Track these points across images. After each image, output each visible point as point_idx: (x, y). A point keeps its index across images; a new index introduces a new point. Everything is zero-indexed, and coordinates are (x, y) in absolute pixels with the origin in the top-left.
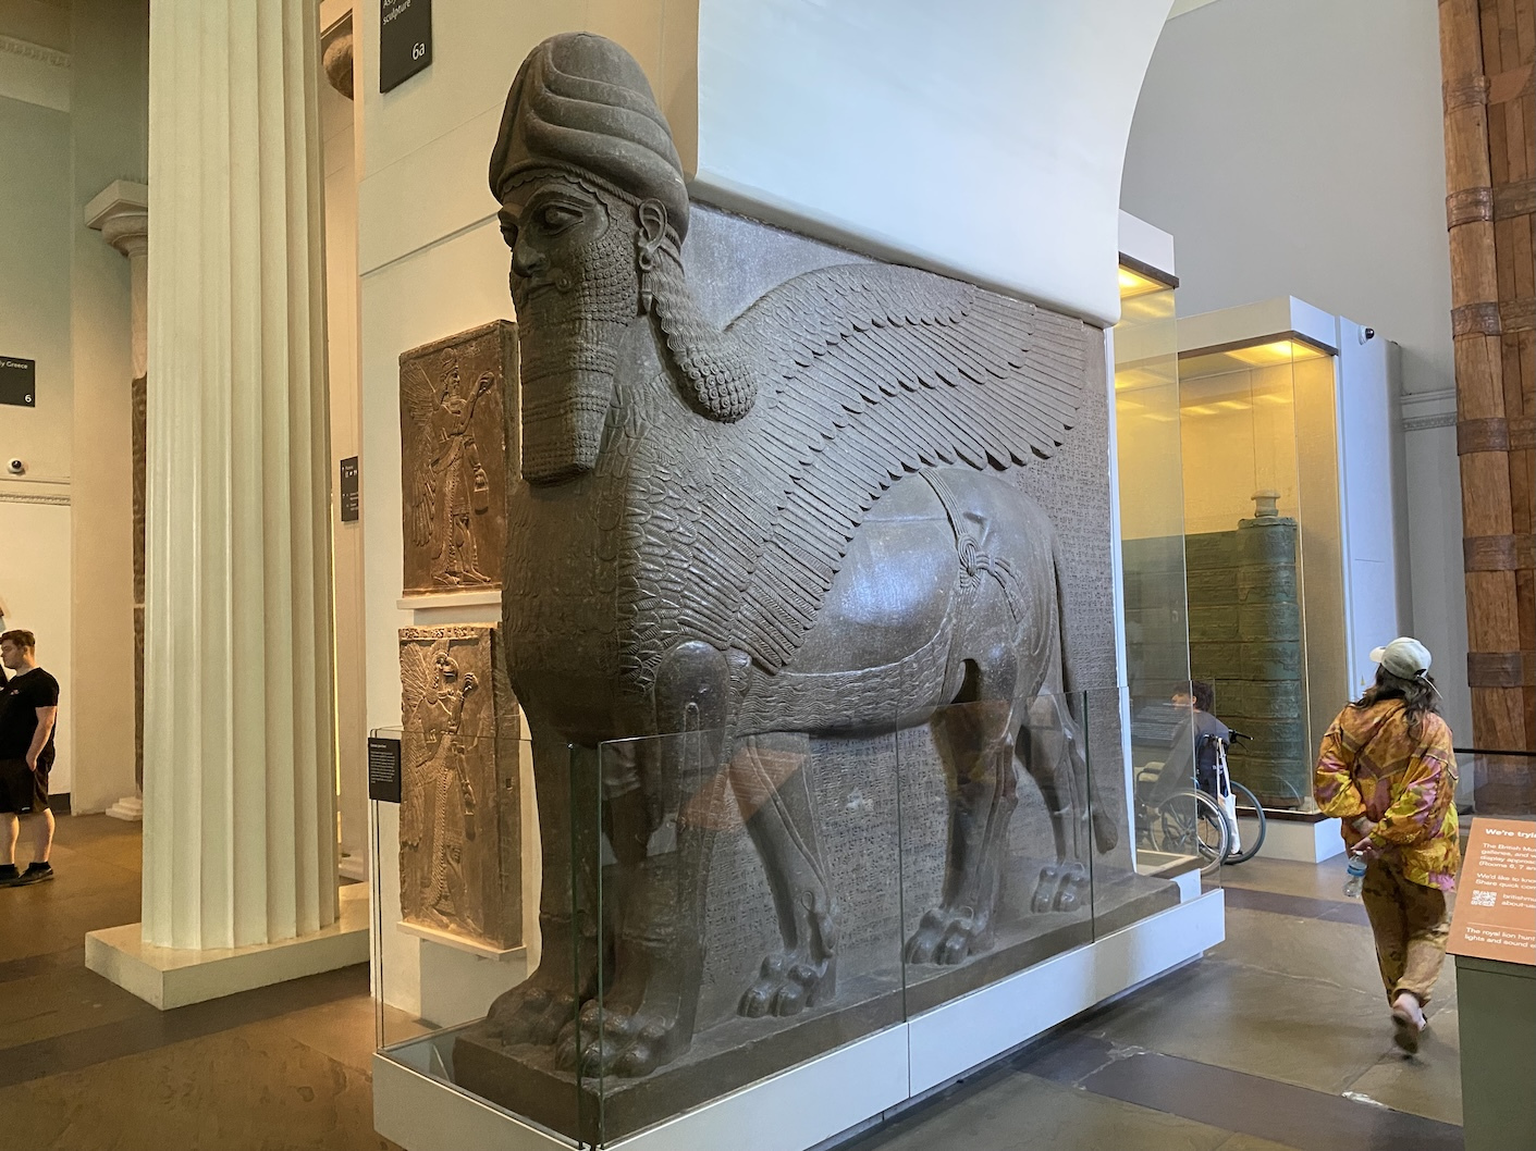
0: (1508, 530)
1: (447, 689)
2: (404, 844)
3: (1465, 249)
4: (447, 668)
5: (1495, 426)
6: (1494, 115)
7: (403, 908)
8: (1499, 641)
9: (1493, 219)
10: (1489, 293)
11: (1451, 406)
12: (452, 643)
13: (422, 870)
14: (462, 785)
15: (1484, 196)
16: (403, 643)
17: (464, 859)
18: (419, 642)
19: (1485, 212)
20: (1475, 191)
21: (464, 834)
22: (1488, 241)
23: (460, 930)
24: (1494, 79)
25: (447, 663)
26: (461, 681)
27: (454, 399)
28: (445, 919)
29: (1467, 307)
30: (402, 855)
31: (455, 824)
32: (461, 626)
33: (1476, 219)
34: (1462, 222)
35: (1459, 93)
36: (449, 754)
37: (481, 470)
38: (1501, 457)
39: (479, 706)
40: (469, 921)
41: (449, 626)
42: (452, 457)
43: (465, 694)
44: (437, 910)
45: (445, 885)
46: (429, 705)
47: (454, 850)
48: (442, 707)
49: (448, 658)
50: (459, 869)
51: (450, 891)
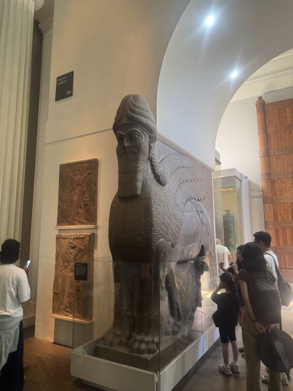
0: (273, 220)
1: (72, 251)
2: (54, 293)
3: (264, 162)
4: (72, 245)
5: (270, 198)
11: (261, 193)
12: (75, 238)
13: (60, 300)
16: (57, 238)
17: (75, 296)
18: (63, 238)
21: (76, 290)
23: (73, 316)
25: (72, 244)
26: (77, 249)
28: (67, 313)
29: (264, 173)
30: (53, 296)
31: (73, 287)
32: (78, 234)
34: (263, 156)
35: (261, 131)
36: (72, 268)
37: (86, 195)
38: (271, 205)
40: (77, 314)
41: (74, 234)
42: (77, 191)
43: (79, 252)
44: (65, 311)
45: (68, 304)
46: (65, 255)
47: (72, 294)
48: (69, 255)
49: (73, 242)
50: (73, 299)
51: (70, 305)
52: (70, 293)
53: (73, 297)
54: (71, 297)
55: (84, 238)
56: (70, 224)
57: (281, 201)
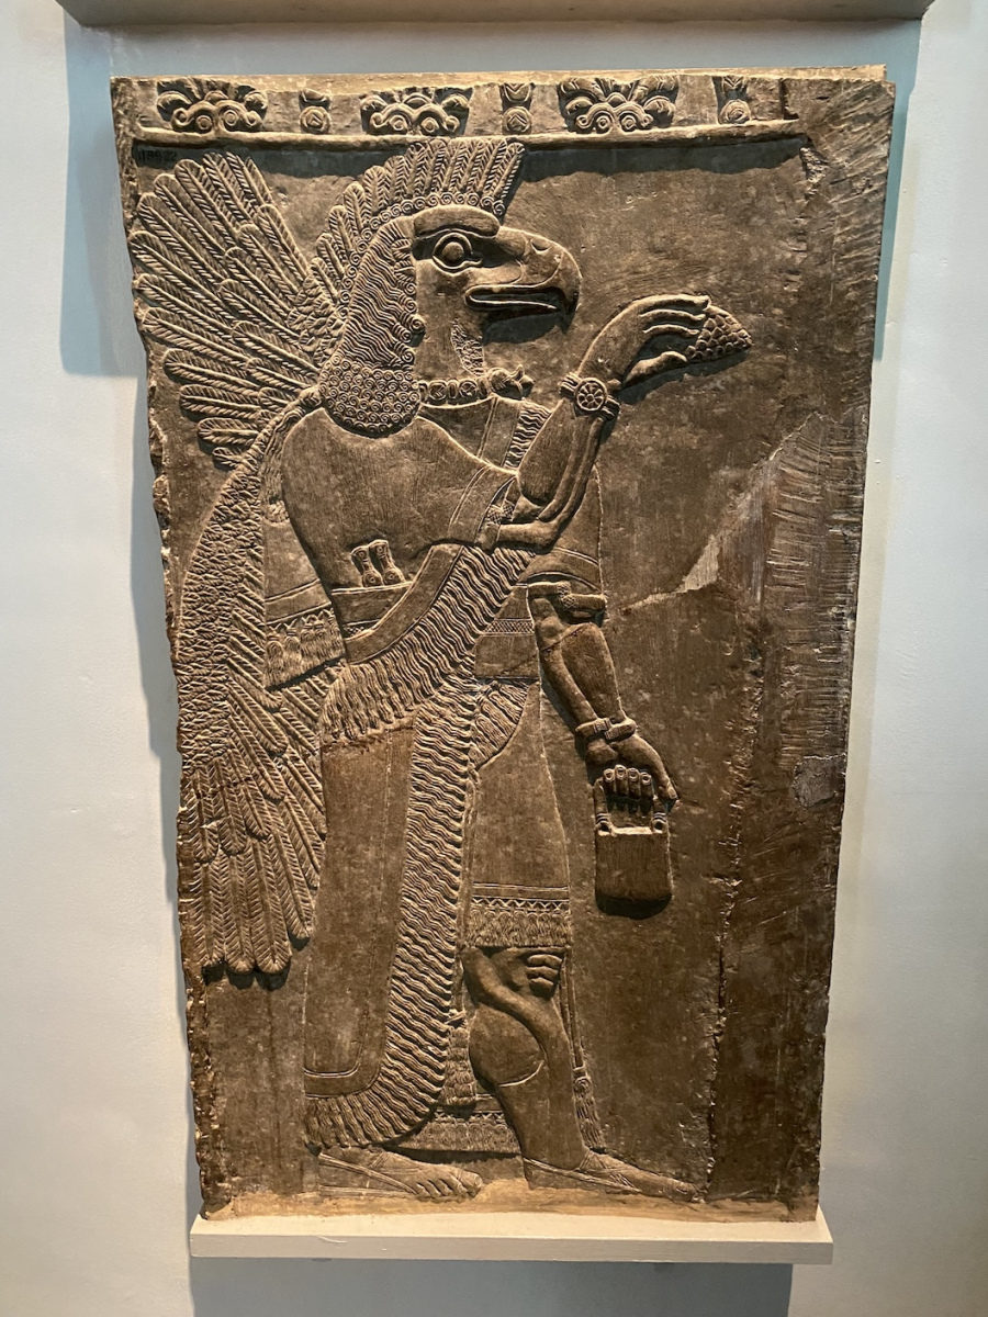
2: (205, 976)
4: (489, 277)
12: (539, 161)
13: (321, 1042)
14: (583, 740)
16: (139, 154)
17: (577, 980)
18: (273, 156)
21: (584, 897)
23: (544, 1193)
25: (491, 252)
26: (600, 335)
28: (456, 1174)
40: (610, 1162)
44: (404, 1152)
45: (464, 1072)
46: (347, 439)
47: (523, 959)
48: (443, 447)
49: (505, 232)
50: (547, 1016)
51: (488, 1085)
52: (489, 952)
53: (543, 994)
54: (501, 991)
55: (774, 148)
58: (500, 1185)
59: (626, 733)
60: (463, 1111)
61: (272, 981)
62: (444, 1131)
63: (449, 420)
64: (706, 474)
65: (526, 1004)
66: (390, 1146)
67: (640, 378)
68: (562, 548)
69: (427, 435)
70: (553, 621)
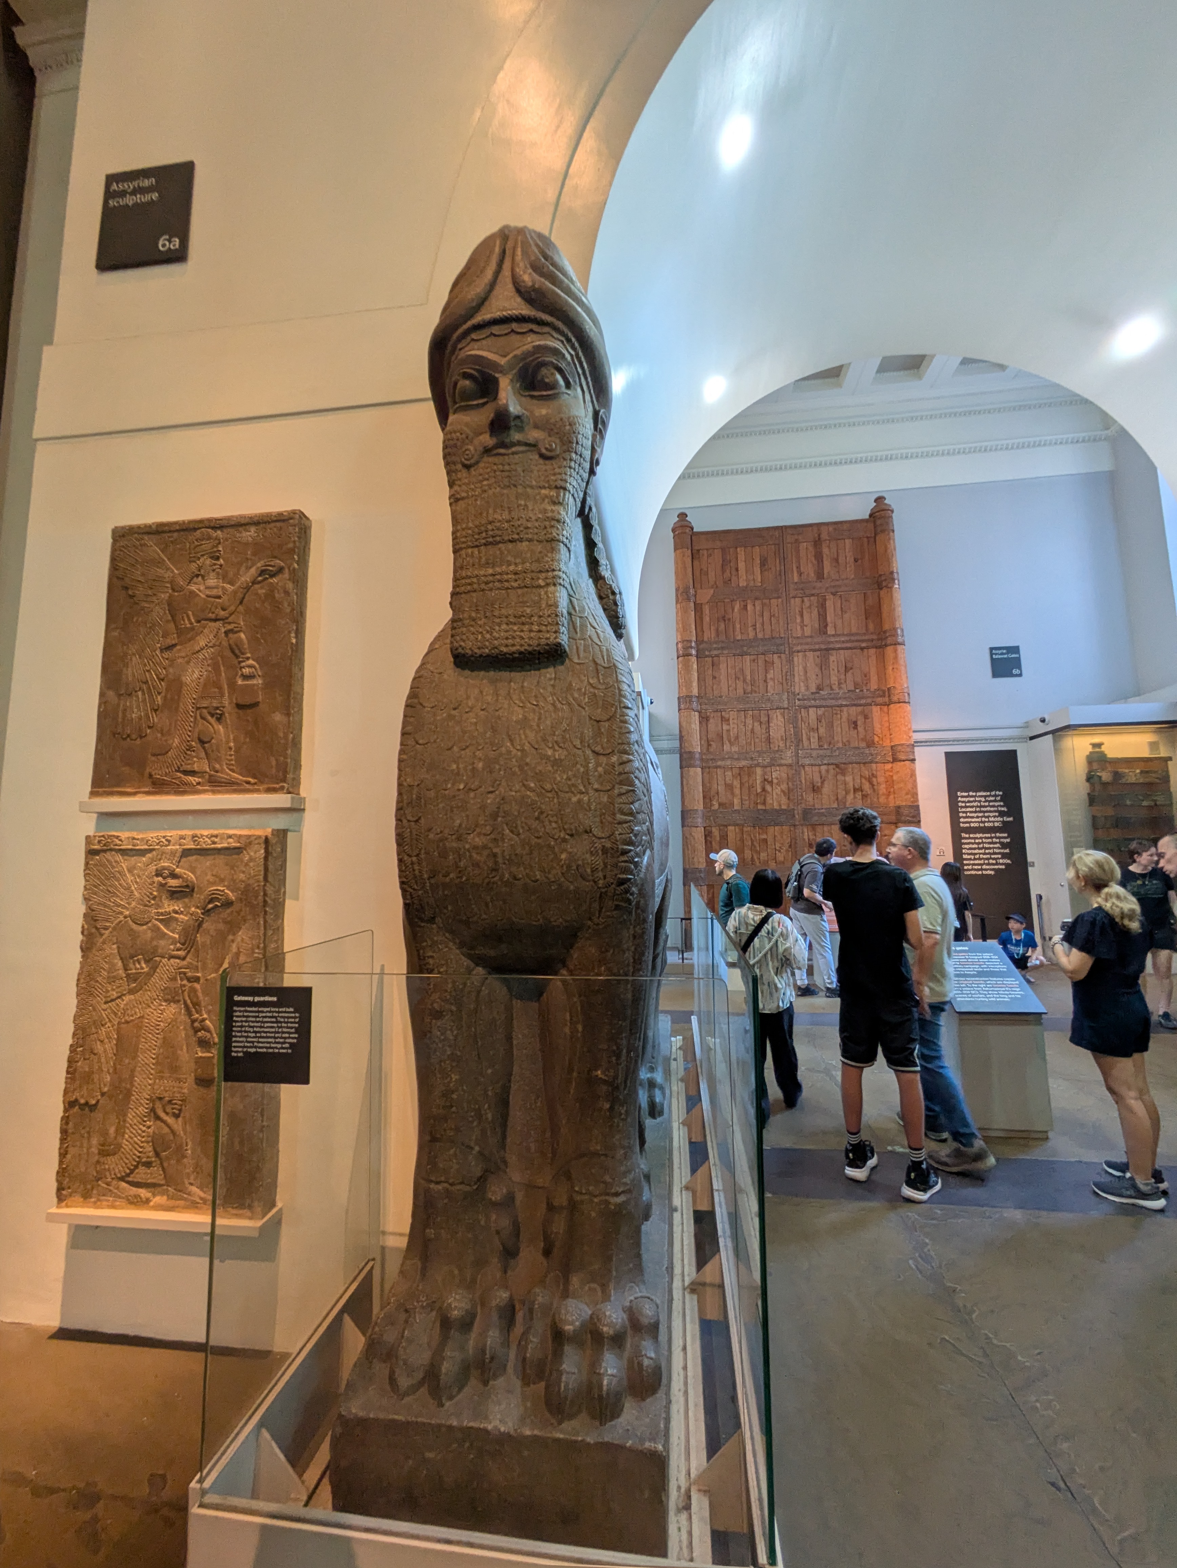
0: (701, 807)
1: (169, 906)
2: (70, 1105)
3: (685, 669)
4: (173, 882)
5: (697, 756)
6: (698, 608)
7: (60, 1189)
8: (699, 862)
9: (697, 656)
10: (695, 692)
11: (677, 744)
12: (186, 853)
13: (105, 1133)
14: (193, 1021)
15: (693, 644)
16: (91, 853)
17: (187, 1112)
18: (124, 852)
19: (694, 652)
20: (691, 641)
21: (191, 1079)
22: (695, 666)
23: (172, 1203)
24: (699, 591)
25: (174, 876)
26: (200, 897)
27: (212, 581)
28: (143, 1193)
29: (687, 696)
30: (65, 1120)
31: (174, 1069)
32: (205, 833)
33: (691, 655)
34: (683, 655)
35: (683, 594)
36: (171, 985)
37: (251, 662)
38: (699, 770)
39: (233, 927)
40: (194, 1189)
41: (183, 833)
42: (202, 643)
43: (207, 912)
44: (128, 1182)
45: (149, 1148)
46: (134, 926)
47: (170, 1102)
48: (159, 929)
49: (178, 871)
50: (177, 1125)
51: (157, 1154)
52: (160, 1099)
53: (177, 1116)
54: (162, 1115)
55: (238, 850)
56: (159, 787)
57: (719, 763)
58: (158, 1199)
59: (204, 1020)
60: (148, 1164)
61: (93, 1108)
62: (142, 1174)
63: (161, 921)
64: (226, 938)
65: (170, 1120)
66: (122, 1179)
67: (209, 910)
68: (188, 959)
69: (155, 925)
70: (185, 982)
